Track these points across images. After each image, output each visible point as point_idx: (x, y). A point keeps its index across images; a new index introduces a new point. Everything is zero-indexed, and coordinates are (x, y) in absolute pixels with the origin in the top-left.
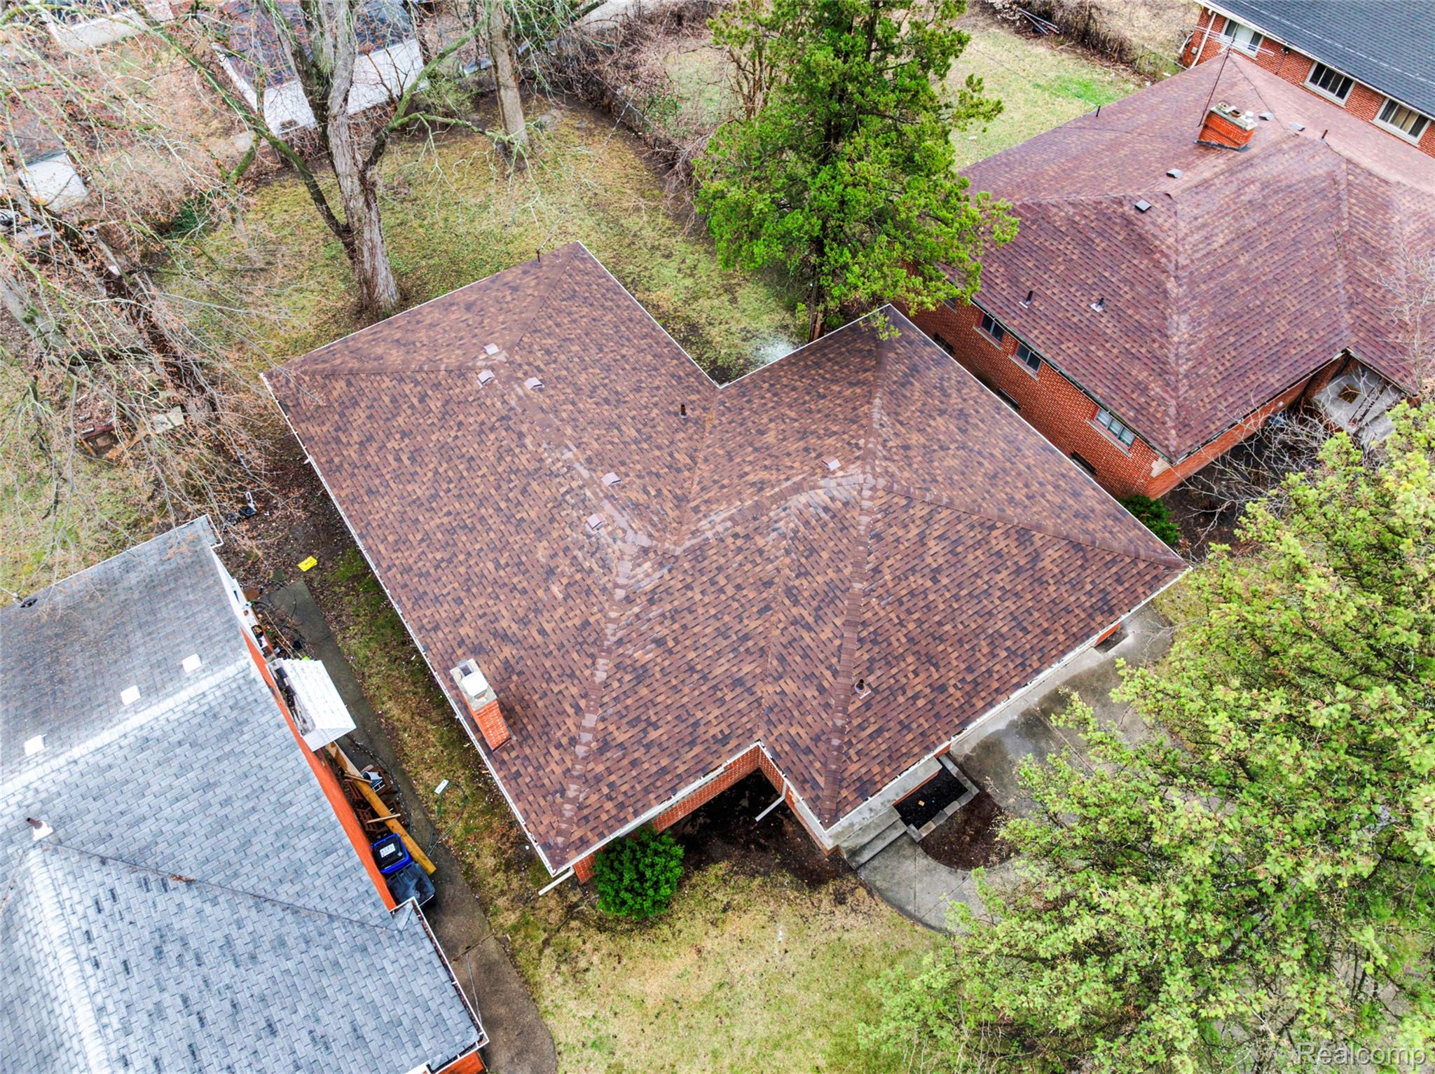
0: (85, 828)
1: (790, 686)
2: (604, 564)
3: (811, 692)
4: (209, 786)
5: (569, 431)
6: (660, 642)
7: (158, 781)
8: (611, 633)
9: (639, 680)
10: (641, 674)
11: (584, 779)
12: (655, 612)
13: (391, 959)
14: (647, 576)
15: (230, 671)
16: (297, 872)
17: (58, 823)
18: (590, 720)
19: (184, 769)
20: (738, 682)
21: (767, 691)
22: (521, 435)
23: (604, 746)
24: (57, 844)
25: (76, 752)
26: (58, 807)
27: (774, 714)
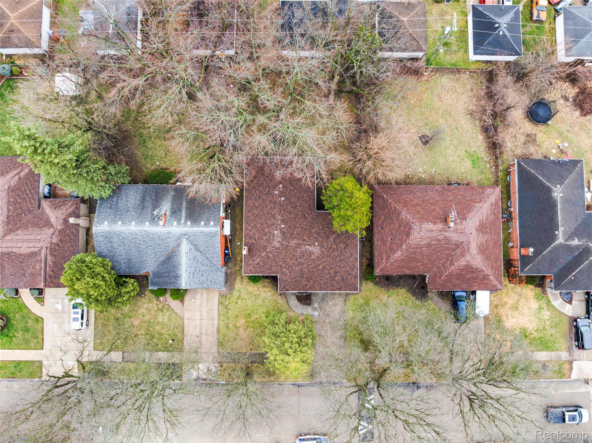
0: (191, 239)
1: (287, 271)
2: (273, 239)
3: (289, 274)
4: (207, 242)
6: (274, 255)
7: (202, 238)
8: (268, 250)
9: (268, 258)
11: (253, 266)
12: (276, 251)
13: (219, 274)
14: (278, 245)
15: (216, 229)
16: (213, 258)
17: (188, 236)
18: (258, 260)
19: (205, 238)
20: (281, 266)
21: (284, 270)
23: (258, 264)
24: (187, 239)
25: (194, 229)
26: (189, 234)
27: (283, 273)
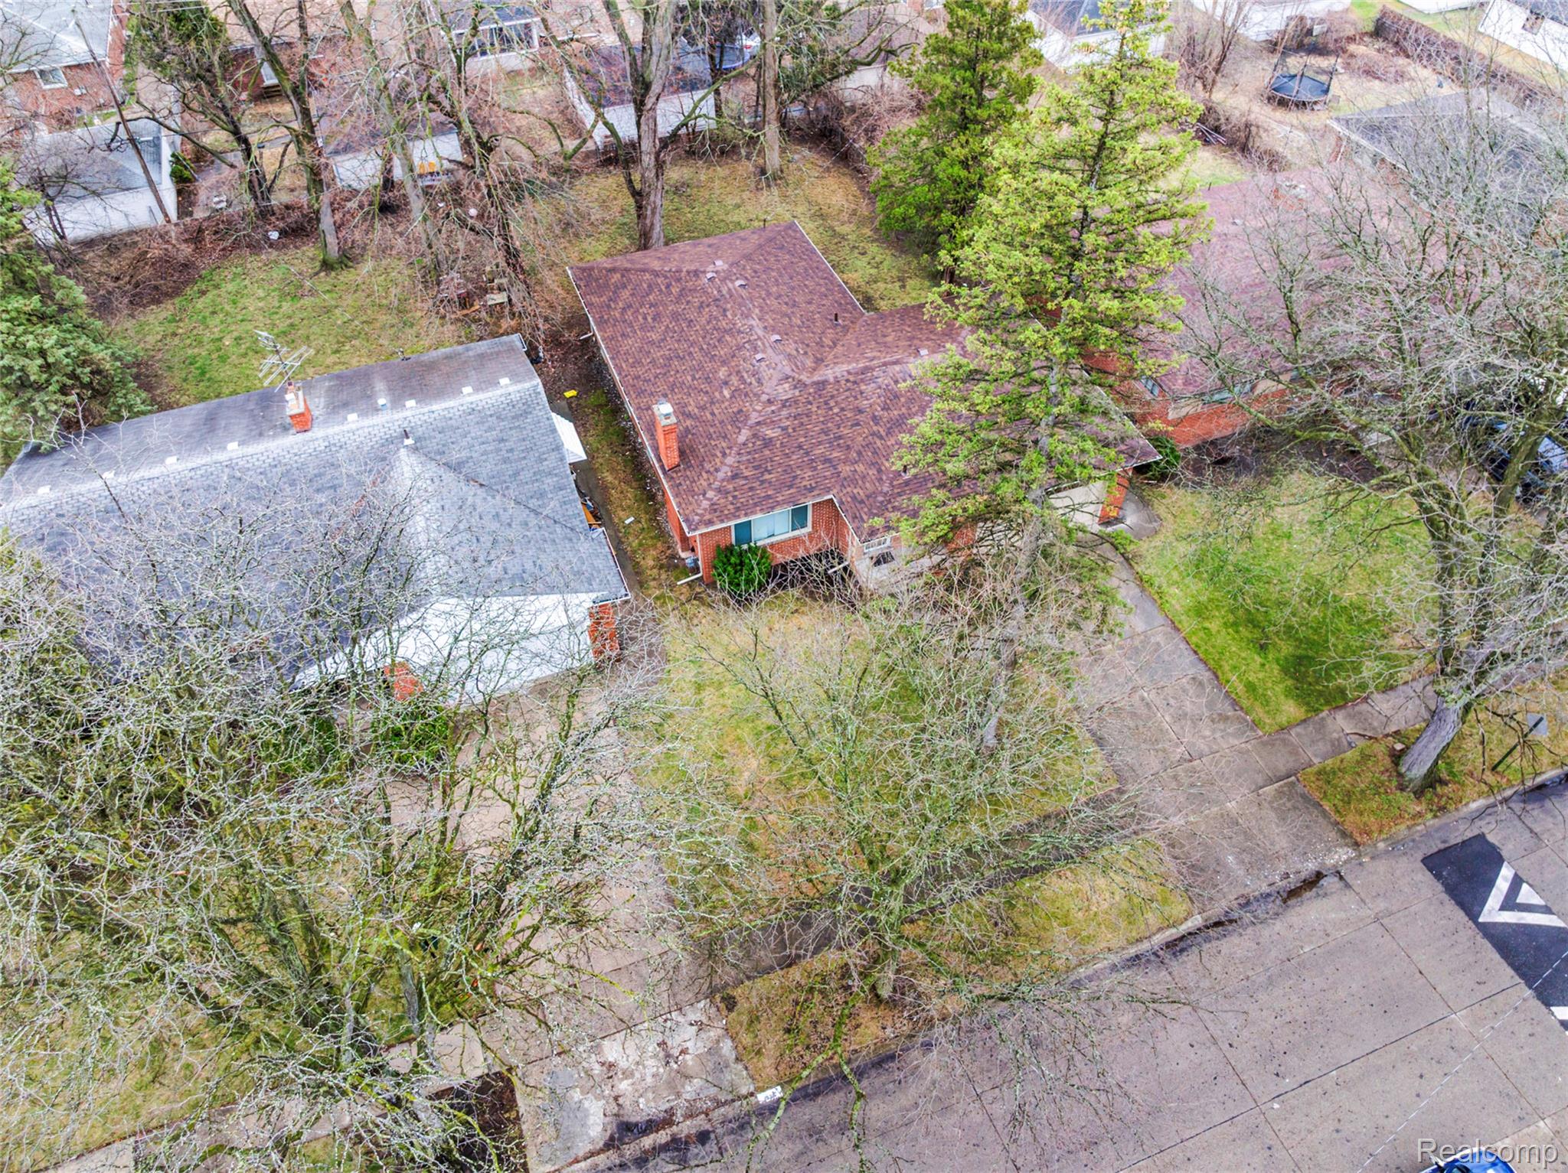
0: (432, 445)
1: (860, 468)
2: (759, 381)
3: (872, 472)
4: (502, 440)
5: (757, 311)
6: (784, 429)
7: (475, 431)
8: (754, 418)
9: (766, 446)
10: (768, 443)
11: (719, 490)
12: (785, 413)
13: (584, 547)
14: (785, 391)
15: (527, 385)
16: (542, 495)
17: (418, 440)
18: (730, 460)
19: (490, 429)
20: (827, 460)
21: (846, 470)
22: (725, 310)
23: (735, 476)
24: (415, 449)
25: (435, 407)
26: (420, 431)
27: (844, 482)
